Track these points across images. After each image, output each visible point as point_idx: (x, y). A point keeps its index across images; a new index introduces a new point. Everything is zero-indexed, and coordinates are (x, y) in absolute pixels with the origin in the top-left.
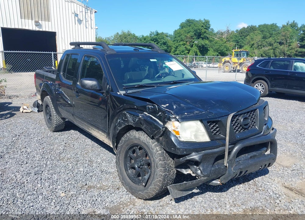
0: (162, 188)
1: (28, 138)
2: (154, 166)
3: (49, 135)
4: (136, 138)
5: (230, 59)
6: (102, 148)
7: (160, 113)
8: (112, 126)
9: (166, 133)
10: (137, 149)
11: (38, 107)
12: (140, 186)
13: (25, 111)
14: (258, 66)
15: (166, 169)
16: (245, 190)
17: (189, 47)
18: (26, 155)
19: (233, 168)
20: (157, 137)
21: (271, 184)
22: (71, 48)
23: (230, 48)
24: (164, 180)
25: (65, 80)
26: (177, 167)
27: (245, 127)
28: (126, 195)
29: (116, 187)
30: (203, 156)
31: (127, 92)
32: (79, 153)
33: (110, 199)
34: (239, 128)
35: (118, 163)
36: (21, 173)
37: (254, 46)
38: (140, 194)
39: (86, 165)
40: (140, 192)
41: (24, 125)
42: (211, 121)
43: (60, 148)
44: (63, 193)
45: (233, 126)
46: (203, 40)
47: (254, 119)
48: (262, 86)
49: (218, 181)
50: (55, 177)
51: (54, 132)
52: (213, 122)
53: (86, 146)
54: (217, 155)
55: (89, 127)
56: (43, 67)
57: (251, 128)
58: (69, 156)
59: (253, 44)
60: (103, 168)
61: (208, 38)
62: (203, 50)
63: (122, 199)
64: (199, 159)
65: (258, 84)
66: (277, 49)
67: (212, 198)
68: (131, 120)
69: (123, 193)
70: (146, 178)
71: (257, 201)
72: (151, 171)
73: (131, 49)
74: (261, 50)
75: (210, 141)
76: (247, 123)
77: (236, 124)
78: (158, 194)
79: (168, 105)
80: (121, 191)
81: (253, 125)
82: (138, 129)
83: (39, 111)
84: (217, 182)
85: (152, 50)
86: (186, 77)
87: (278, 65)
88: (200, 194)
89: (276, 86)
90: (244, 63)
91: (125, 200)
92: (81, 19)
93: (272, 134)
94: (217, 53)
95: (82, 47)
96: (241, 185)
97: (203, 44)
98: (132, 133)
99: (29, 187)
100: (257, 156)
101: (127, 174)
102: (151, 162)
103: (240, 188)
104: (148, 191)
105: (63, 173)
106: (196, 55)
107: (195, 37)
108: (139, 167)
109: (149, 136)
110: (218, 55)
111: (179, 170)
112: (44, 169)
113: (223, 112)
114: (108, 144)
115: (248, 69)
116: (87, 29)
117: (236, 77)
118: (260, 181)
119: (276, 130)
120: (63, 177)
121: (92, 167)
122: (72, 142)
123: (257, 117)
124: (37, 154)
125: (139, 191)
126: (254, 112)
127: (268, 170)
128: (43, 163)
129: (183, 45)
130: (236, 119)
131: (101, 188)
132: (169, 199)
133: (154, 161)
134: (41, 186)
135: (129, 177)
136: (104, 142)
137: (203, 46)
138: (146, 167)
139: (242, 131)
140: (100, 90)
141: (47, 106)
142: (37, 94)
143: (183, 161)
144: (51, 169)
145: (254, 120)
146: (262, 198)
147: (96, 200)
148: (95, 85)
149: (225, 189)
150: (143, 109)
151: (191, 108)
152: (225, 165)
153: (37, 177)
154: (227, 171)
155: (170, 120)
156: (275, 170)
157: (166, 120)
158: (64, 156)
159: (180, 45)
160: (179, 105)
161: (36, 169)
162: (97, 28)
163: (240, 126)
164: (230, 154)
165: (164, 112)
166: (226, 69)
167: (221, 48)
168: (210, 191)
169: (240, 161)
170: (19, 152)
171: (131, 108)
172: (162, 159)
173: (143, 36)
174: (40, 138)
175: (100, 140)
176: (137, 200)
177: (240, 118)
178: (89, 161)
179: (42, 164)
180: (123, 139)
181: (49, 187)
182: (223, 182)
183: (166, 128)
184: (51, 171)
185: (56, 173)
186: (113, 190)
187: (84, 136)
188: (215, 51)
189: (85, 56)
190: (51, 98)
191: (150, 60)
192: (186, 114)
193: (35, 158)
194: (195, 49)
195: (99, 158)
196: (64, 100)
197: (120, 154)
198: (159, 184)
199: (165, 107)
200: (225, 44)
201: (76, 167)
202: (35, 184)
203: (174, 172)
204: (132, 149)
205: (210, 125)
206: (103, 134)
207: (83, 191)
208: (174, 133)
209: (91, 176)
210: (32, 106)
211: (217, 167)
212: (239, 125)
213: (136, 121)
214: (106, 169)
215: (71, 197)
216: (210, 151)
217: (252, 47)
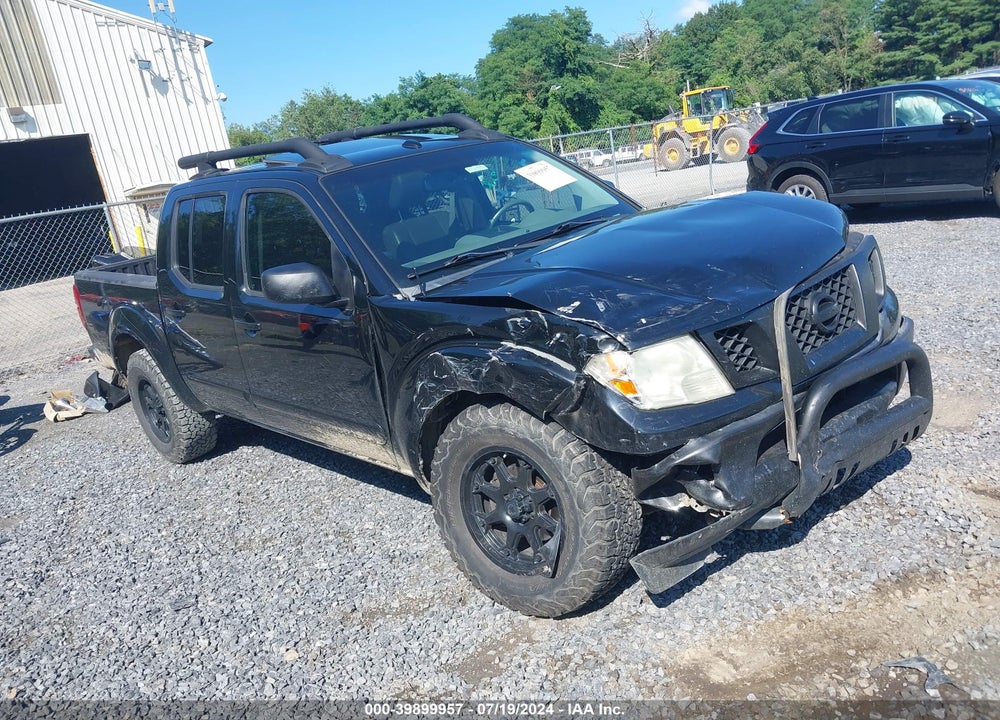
0: (611, 570)
1: (107, 501)
2: (573, 507)
3: (172, 478)
4: (491, 431)
5: (679, 123)
6: (362, 485)
7: (558, 335)
8: (397, 408)
9: (592, 394)
10: (499, 463)
11: (103, 393)
12: (535, 577)
13: (62, 415)
14: (780, 131)
15: (612, 508)
16: (856, 525)
17: (536, 110)
18: (122, 557)
19: (817, 464)
20: (562, 413)
21: (929, 490)
22: (186, 176)
23: (666, 89)
24: (612, 542)
25: (192, 288)
26: (642, 496)
27: (828, 328)
28: (495, 615)
29: (453, 596)
30: (723, 443)
31: (425, 286)
32: (295, 515)
33: (447, 640)
34: (810, 335)
35: (445, 519)
36: (126, 615)
37: (743, 68)
38: (541, 602)
39: (333, 548)
40: (540, 597)
41: (77, 462)
42: (723, 331)
43: (226, 510)
44: (287, 650)
45: (792, 331)
46: (577, 77)
47: (847, 298)
48: (805, 192)
49: (778, 513)
50: (245, 605)
51: (185, 463)
52: (732, 332)
53: (310, 490)
54: (763, 433)
55: (315, 425)
56: (89, 258)
57: (845, 327)
58: (263, 531)
59: (738, 65)
60: (391, 546)
61: (590, 70)
62: (584, 111)
63: (487, 630)
64: (715, 456)
65: (793, 187)
66: (817, 67)
67: (765, 570)
68: (460, 373)
69: (483, 609)
70: (552, 548)
71: (906, 551)
72: (563, 524)
73: (394, 144)
74: (765, 79)
75: (733, 392)
76: (830, 316)
77: (800, 324)
78: (601, 590)
79: (577, 304)
80: (473, 605)
81: (848, 319)
82: (491, 400)
83: (109, 407)
84: (777, 517)
85: (462, 134)
86: (588, 207)
87: (846, 117)
88: (725, 566)
89: (851, 185)
90: (724, 129)
91: (498, 632)
92: (165, 76)
93: (904, 335)
94: (631, 113)
95: (224, 167)
96: (841, 512)
97: (579, 90)
98: (473, 416)
99: (172, 656)
100: (876, 412)
101: (483, 550)
102: (557, 496)
103: (839, 521)
104: (567, 586)
105: (266, 590)
106: (565, 130)
107: (548, 73)
108: (516, 520)
109: (533, 415)
110: (633, 120)
111: (650, 502)
112: (199, 587)
113: (753, 293)
114: (393, 468)
115: (752, 147)
116: (192, 107)
117: (711, 178)
118: (894, 488)
119: (911, 322)
120: (271, 600)
121: (352, 551)
122: (259, 483)
123: (855, 291)
124: (157, 543)
125: (536, 594)
126: (843, 277)
127: (906, 450)
128: (186, 569)
129: (514, 104)
130: (795, 310)
131: (404, 611)
132: (635, 600)
133: (567, 490)
134: (210, 643)
135: (490, 558)
136: (378, 463)
137: (581, 98)
138: (540, 514)
139: (819, 343)
140: (334, 298)
141: (144, 384)
142: (97, 352)
143: (662, 471)
144: (221, 583)
145: (848, 302)
146: (918, 538)
147: (406, 649)
148: (313, 286)
149: (797, 534)
150: (496, 333)
151: (652, 301)
152: (792, 457)
153: (186, 618)
154: (802, 477)
155: (597, 352)
156: (927, 445)
157: (585, 354)
158: (247, 535)
159: (505, 106)
160: (613, 298)
161: (172, 593)
162: (223, 96)
163: (812, 330)
164: (801, 423)
165: (570, 329)
166: (670, 160)
167: (640, 92)
168: (752, 551)
169: (831, 437)
170: (95, 552)
171: (454, 338)
172: (592, 479)
173: (377, 98)
174: (149, 493)
175: (358, 460)
176: (533, 624)
177: (807, 304)
178: (337, 534)
179: (185, 574)
180: (445, 441)
181: (237, 642)
182: (794, 513)
183: (590, 379)
184: (224, 591)
185: (242, 593)
186: (446, 610)
187: (290, 459)
188: (621, 106)
189: (248, 195)
190: (155, 355)
191: (466, 169)
192: (644, 321)
193: (156, 559)
194: (556, 110)
195: (366, 518)
196: (189, 352)
197: (444, 491)
198: (597, 558)
199: (570, 312)
200: (649, 80)
201: (301, 561)
202: (188, 642)
203: (635, 512)
204: (484, 467)
205: (723, 343)
206: (370, 438)
207: (353, 630)
208: (617, 389)
209: (363, 579)
210: (82, 393)
211: (770, 472)
212: (808, 327)
213: (484, 375)
214: (399, 546)
215: (320, 658)
216: (742, 423)
217: (735, 73)
